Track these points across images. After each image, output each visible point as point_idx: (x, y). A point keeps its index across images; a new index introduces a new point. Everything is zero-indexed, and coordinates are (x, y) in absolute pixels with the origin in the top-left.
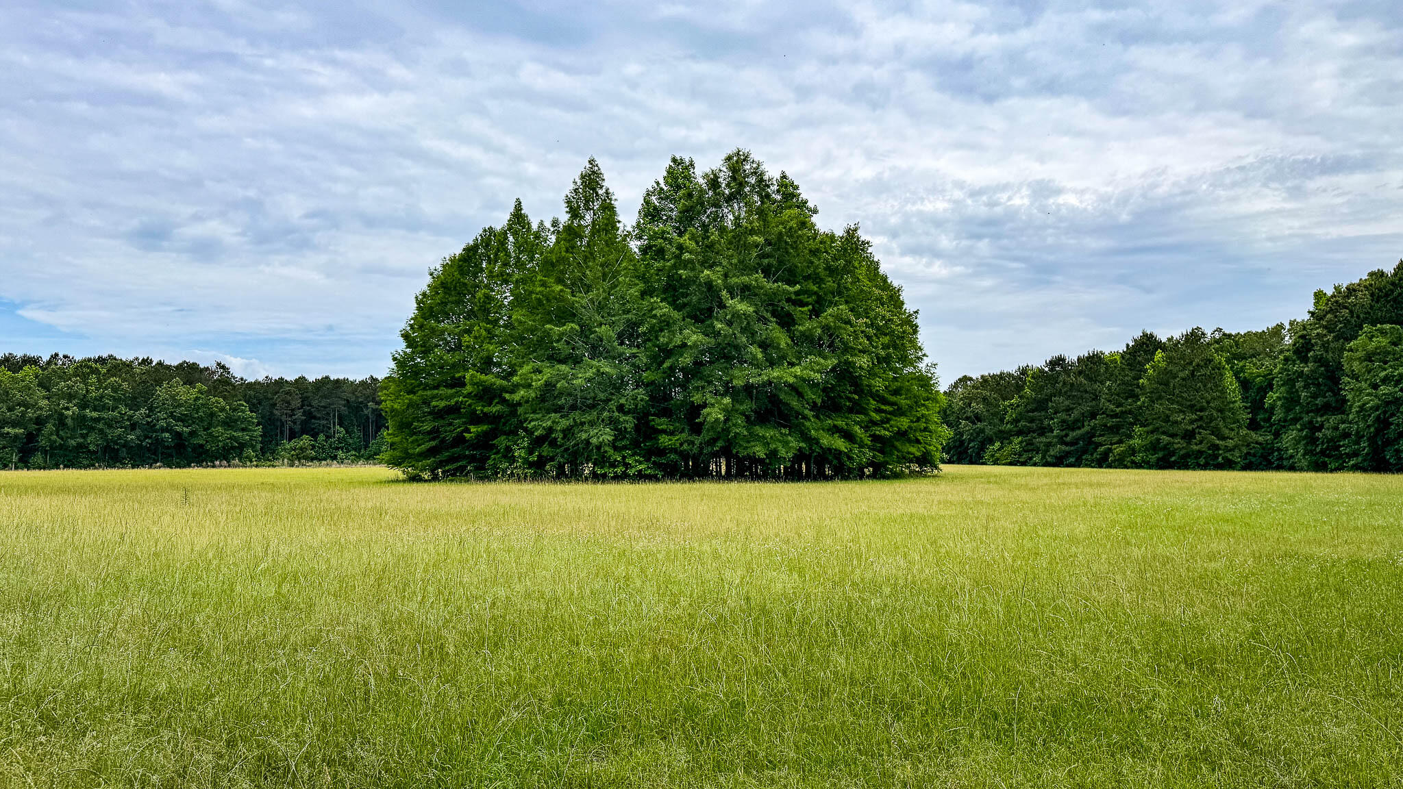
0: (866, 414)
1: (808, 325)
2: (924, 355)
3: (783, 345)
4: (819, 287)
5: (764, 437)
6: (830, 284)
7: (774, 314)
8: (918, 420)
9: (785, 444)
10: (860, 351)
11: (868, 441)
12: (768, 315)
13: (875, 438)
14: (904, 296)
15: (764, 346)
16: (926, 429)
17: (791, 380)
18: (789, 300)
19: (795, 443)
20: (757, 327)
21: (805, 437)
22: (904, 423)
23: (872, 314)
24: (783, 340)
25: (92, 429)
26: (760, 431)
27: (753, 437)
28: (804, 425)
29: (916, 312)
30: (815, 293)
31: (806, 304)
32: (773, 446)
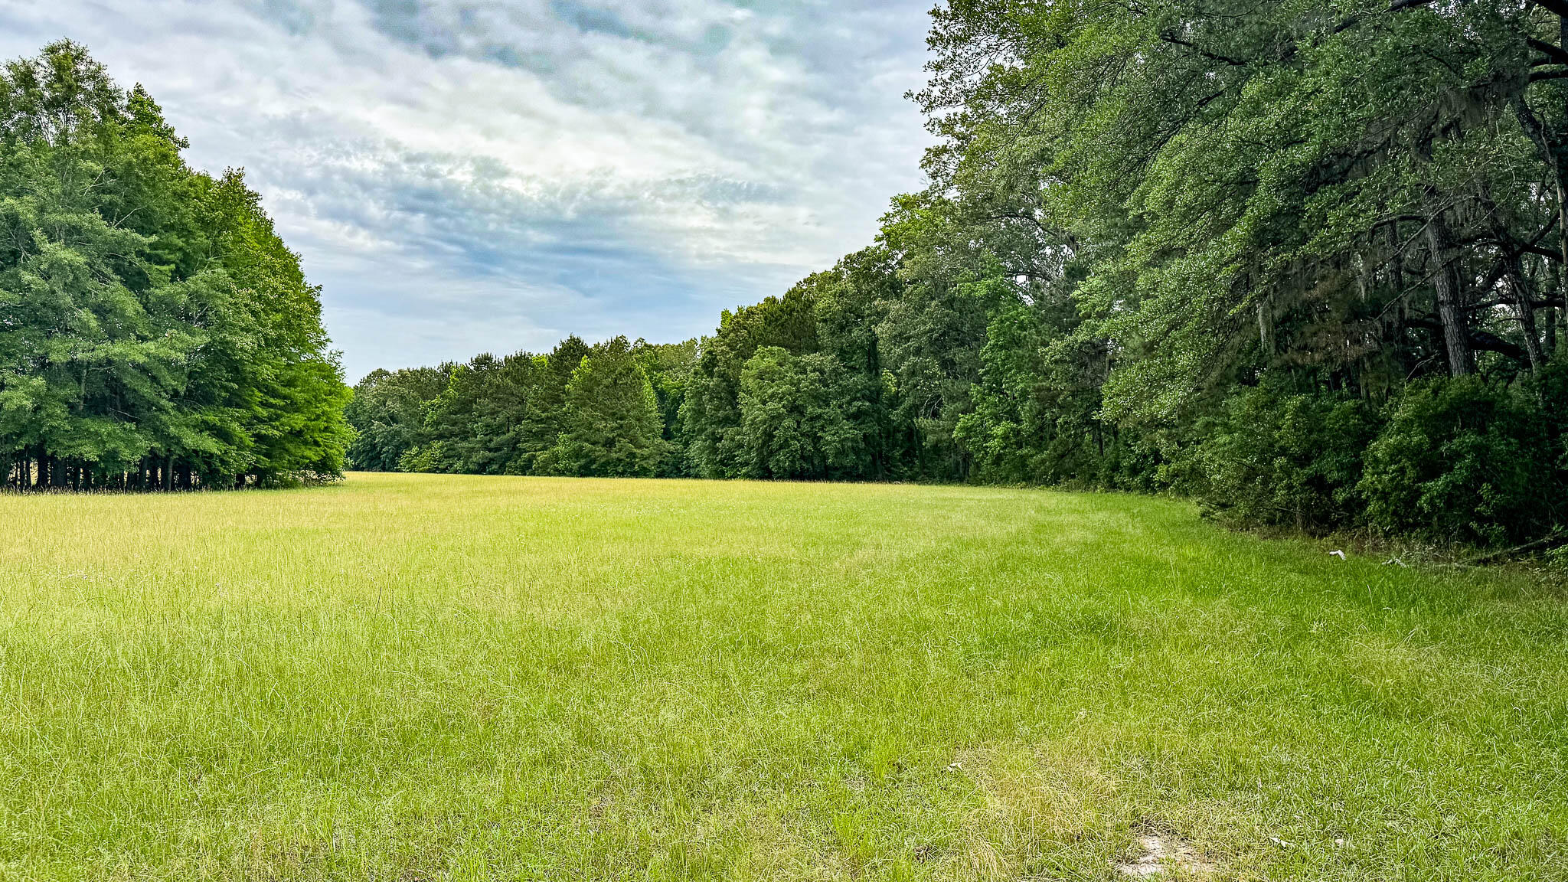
0: (249, 409)
1: (169, 288)
2: (327, 340)
3: (130, 312)
4: (187, 242)
5: (97, 433)
6: (202, 239)
7: (117, 270)
8: (318, 417)
10: (242, 329)
11: (250, 442)
12: (109, 271)
13: (260, 438)
14: (304, 266)
15: (100, 311)
16: (326, 429)
17: (141, 359)
18: (141, 254)
19: (145, 443)
20: (91, 284)
21: (159, 433)
22: (298, 421)
23: (260, 284)
24: (130, 304)
26: (91, 424)
27: (79, 433)
28: (159, 420)
29: (319, 288)
30: (181, 249)
31: (167, 262)
32: (110, 446)
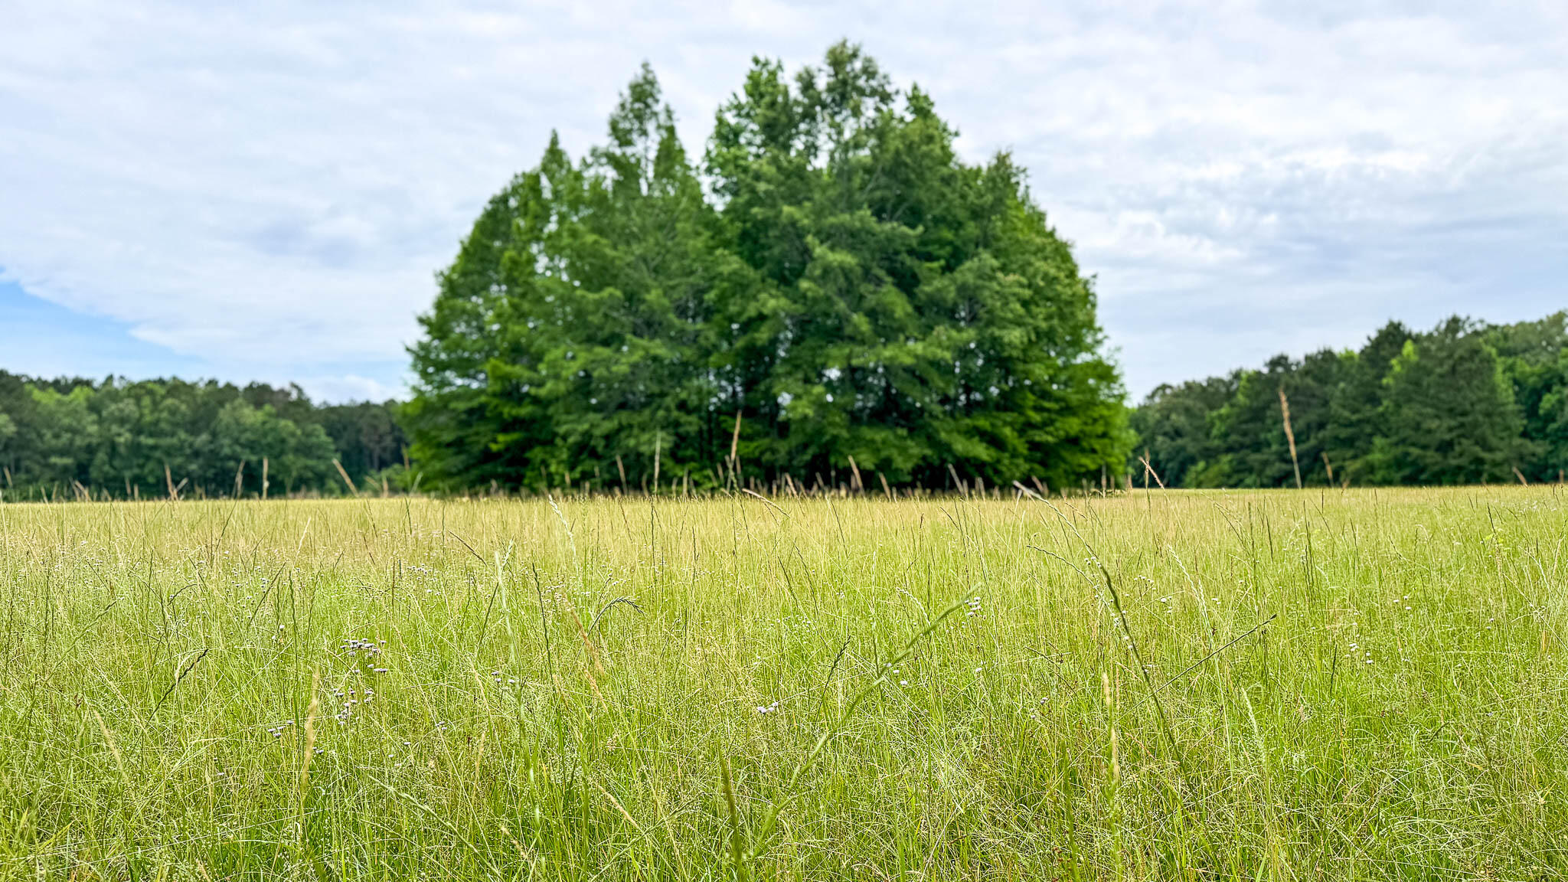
1: (938, 283)
2: (1106, 337)
4: (956, 235)
6: (972, 229)
7: (891, 272)
9: (903, 451)
10: (1011, 322)
11: (1023, 449)
12: (881, 273)
13: (1034, 446)
14: (1076, 254)
15: (872, 314)
17: (908, 361)
18: (911, 252)
19: (917, 450)
20: (865, 288)
22: (1073, 425)
24: (900, 306)
25: (148, 458)
26: (867, 433)
27: (855, 442)
28: (930, 425)
29: (1094, 276)
30: (950, 243)
31: (937, 259)
32: (884, 454)
